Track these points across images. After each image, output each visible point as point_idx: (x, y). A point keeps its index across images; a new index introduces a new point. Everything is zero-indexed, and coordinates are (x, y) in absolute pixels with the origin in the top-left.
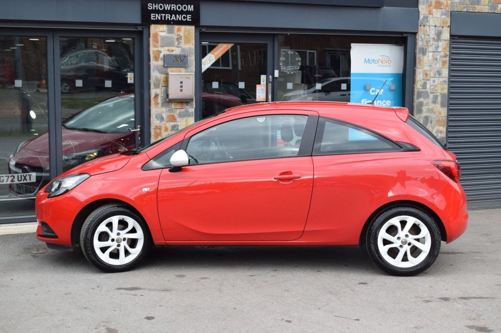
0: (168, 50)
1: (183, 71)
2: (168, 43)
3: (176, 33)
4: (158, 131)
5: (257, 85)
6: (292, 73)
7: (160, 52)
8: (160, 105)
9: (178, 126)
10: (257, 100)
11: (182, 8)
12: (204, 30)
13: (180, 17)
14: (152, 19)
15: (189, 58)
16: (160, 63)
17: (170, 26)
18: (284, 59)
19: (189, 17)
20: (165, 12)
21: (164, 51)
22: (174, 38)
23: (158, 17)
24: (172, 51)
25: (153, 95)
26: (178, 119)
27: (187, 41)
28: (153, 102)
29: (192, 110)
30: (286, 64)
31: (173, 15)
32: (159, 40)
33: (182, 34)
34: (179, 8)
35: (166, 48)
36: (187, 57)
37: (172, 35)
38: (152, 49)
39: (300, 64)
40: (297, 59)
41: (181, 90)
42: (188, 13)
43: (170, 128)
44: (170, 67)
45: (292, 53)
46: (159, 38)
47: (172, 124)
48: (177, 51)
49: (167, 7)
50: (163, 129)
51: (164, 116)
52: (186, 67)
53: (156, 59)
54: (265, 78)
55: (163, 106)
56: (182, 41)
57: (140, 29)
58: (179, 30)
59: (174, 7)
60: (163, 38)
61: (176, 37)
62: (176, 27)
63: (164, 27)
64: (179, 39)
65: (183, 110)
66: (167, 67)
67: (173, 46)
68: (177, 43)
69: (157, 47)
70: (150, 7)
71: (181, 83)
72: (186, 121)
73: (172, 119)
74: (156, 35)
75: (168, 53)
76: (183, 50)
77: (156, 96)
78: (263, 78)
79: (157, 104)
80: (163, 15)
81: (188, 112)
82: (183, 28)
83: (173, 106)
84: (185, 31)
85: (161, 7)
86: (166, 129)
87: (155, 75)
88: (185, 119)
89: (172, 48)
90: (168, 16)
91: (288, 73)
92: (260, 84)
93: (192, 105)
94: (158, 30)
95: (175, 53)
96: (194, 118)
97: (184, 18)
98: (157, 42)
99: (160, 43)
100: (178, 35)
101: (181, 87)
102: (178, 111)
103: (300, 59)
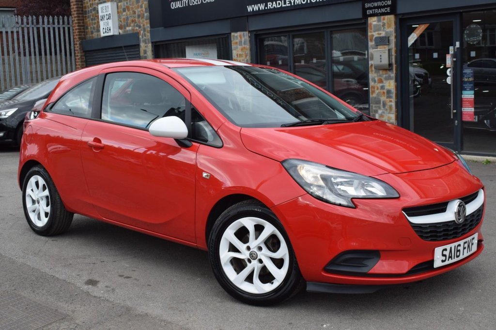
0: (378, 34)
1: (387, 48)
2: (378, 29)
3: (382, 21)
4: (373, 89)
5: (447, 55)
6: (475, 43)
7: (373, 35)
8: (374, 72)
9: (384, 86)
10: (447, 67)
11: (384, 3)
12: (400, 17)
13: (383, 10)
14: (368, 14)
15: (390, 38)
16: (373, 43)
17: (379, 17)
18: (468, 32)
19: (388, 9)
20: (375, 8)
21: (376, 35)
22: (380, 25)
23: (371, 12)
24: (380, 34)
25: (370, 66)
26: (384, 82)
27: (389, 26)
28: (370, 70)
29: (393, 75)
30: (469, 36)
31: (379, 10)
32: (373, 28)
33: (385, 21)
34: (383, 3)
35: (377, 33)
36: (389, 37)
37: (380, 23)
38: (369, 34)
39: (481, 35)
40: (479, 31)
41: (381, 61)
42: (388, 6)
43: (380, 88)
44: (380, 45)
45: (475, 26)
46: (372, 26)
47: (381, 85)
48: (383, 34)
49: (376, 4)
50: (376, 89)
51: (376, 79)
52: (388, 45)
53: (371, 40)
54: (453, 49)
55: (375, 72)
56: (386, 26)
57: (363, 21)
58: (384, 19)
59: (380, 4)
60: (374, 25)
61: (382, 24)
62: (382, 17)
63: (375, 19)
64: (384, 25)
65: (387, 75)
66: (377, 46)
67: (380, 30)
68: (382, 29)
69: (371, 32)
70: (367, 5)
71: (381, 56)
72: (389, 83)
73: (381, 81)
74: (371, 24)
75: (378, 36)
76: (386, 33)
77: (372, 65)
78: (451, 48)
79: (372, 71)
80: (374, 10)
81: (390, 76)
82: (386, 17)
83: (381, 72)
84: (387, 19)
85: (372, 5)
86: (378, 89)
87: (371, 51)
88: (388, 81)
89: (380, 32)
90: (376, 11)
91: (472, 43)
92: (449, 53)
93: (393, 71)
94: (371, 21)
95: (381, 35)
96: (394, 80)
97: (386, 10)
98: (371, 29)
99: (373, 29)
100: (383, 23)
101: (381, 59)
102: (384, 76)
103: (481, 31)
